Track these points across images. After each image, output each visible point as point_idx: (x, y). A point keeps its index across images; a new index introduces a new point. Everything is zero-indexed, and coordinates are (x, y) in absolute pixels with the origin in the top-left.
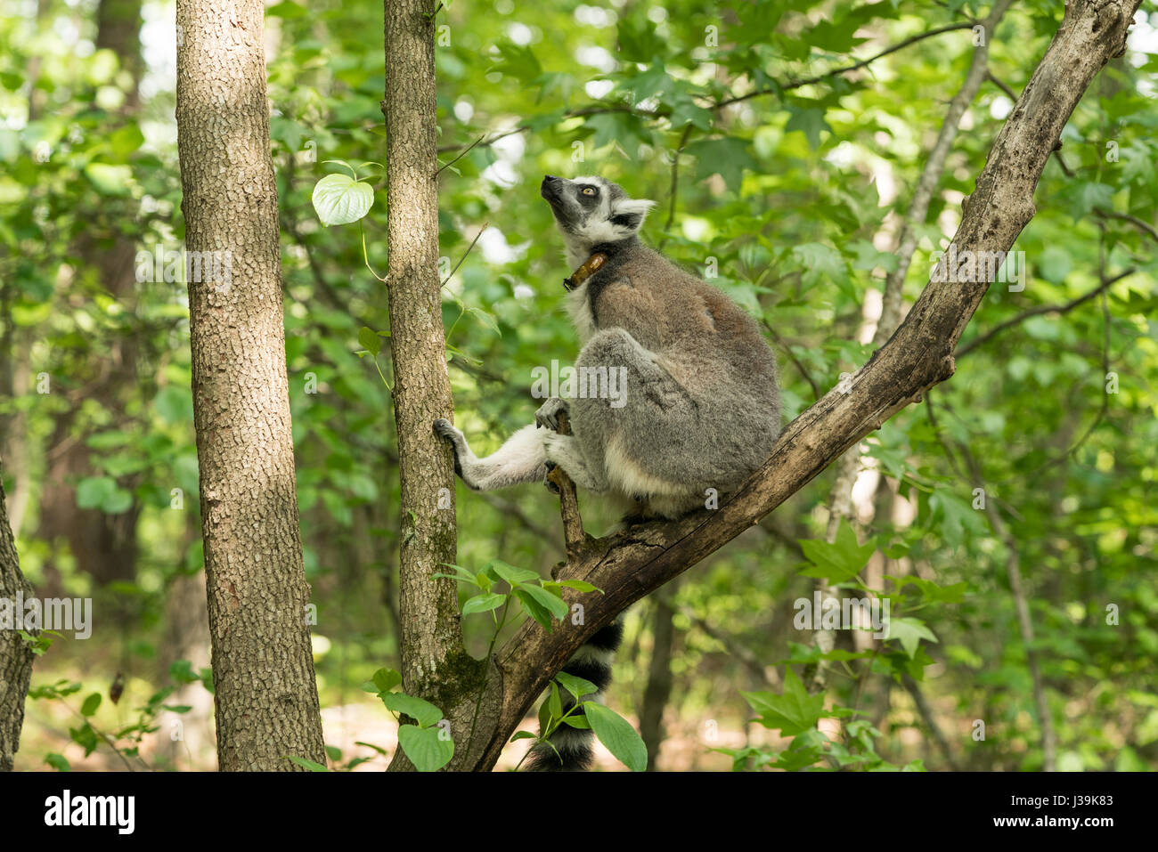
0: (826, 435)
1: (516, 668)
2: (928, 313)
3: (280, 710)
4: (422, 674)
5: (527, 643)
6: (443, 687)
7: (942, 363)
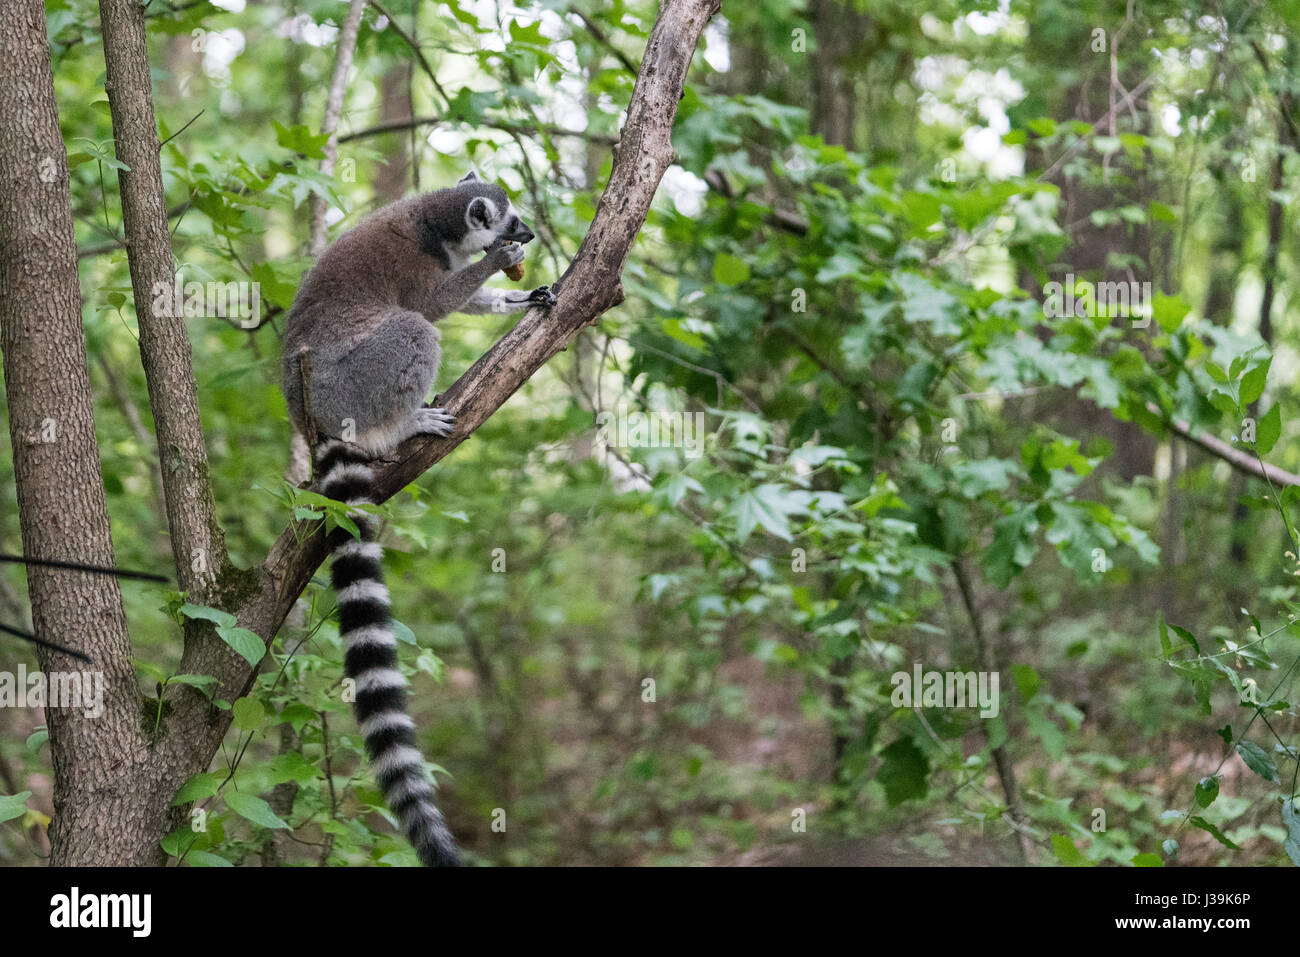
0: (525, 358)
1: (284, 573)
2: (600, 249)
3: (103, 623)
4: (205, 584)
5: (292, 552)
6: (223, 594)
7: (616, 290)
